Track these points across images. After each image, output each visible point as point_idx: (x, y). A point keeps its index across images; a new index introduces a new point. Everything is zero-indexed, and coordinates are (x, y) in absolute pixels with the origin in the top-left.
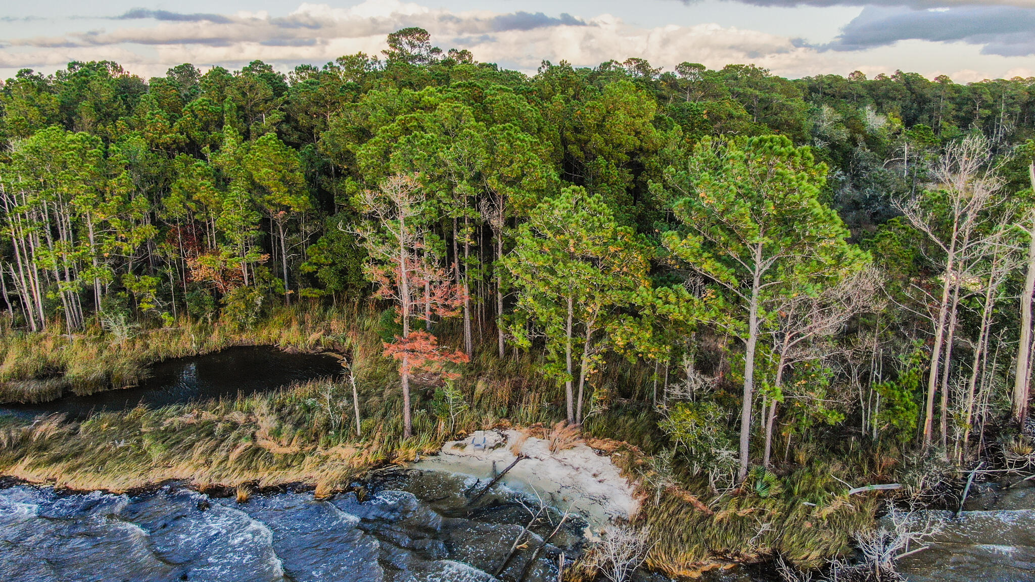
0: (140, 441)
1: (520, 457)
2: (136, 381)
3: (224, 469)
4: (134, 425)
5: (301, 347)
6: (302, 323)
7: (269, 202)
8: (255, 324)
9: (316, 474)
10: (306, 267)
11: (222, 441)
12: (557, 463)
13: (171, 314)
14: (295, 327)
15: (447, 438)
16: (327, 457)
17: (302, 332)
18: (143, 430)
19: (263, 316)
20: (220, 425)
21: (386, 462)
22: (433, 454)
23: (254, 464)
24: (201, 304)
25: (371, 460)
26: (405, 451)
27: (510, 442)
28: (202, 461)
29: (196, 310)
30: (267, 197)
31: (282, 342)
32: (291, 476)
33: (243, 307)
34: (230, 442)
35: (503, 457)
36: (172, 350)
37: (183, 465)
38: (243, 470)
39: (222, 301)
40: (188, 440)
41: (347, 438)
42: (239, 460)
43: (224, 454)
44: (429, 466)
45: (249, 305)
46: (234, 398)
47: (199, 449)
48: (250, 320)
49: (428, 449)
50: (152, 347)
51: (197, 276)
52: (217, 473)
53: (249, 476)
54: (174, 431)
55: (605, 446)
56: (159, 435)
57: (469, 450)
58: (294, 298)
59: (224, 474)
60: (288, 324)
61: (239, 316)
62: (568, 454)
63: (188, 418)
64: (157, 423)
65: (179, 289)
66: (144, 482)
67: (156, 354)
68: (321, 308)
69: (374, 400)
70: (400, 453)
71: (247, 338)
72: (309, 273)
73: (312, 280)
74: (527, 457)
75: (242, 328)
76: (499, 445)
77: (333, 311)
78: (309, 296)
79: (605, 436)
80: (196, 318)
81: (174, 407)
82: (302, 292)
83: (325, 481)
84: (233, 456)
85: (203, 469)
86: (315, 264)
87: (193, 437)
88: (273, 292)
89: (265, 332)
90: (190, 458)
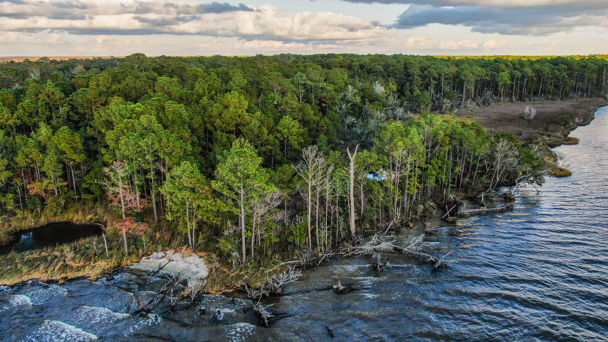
0: (16, 266)
1: (170, 260)
2: (8, 242)
3: (53, 274)
4: (12, 260)
5: (83, 221)
6: (83, 210)
7: (66, 158)
8: (62, 212)
9: (90, 272)
10: (84, 185)
11: (51, 263)
12: (184, 262)
13: (21, 210)
14: (80, 213)
15: (143, 256)
16: (95, 266)
17: (84, 215)
18: (17, 261)
19: (65, 208)
20: (50, 257)
21: (118, 266)
22: (137, 262)
23: (65, 271)
24: (34, 204)
25: (112, 266)
26: (125, 262)
27: (168, 255)
28: (43, 271)
29: (33, 207)
30: (65, 156)
31: (75, 220)
32: (81, 274)
33: (55, 205)
34: (54, 263)
35: (164, 261)
36: (22, 226)
37: (36, 273)
38: (61, 273)
39: (45, 203)
40: (36, 264)
41: (102, 258)
42: (59, 269)
43: (53, 268)
44: (135, 266)
45: (58, 204)
46: (55, 246)
47: (42, 267)
48: (59, 211)
49: (134, 261)
50: (13, 226)
51: (32, 192)
52: (51, 275)
53: (64, 275)
54: (30, 261)
55: (202, 255)
56: (24, 263)
57: (151, 260)
58: (79, 199)
59: (53, 275)
60: (77, 212)
61: (54, 209)
62: (188, 258)
63: (35, 255)
64: (22, 258)
65: (23, 198)
66: (21, 281)
67: (16, 229)
68: (93, 203)
69: (114, 243)
70: (124, 263)
71: (57, 219)
72: (86, 188)
73: (88, 191)
74: (172, 261)
75: (55, 215)
76: (163, 257)
77: (98, 204)
78: (87, 198)
79: (203, 251)
80: (32, 211)
81: (29, 252)
82: (83, 196)
83: (94, 275)
84: (57, 268)
85: (44, 274)
86: (89, 184)
87: (39, 263)
88: (70, 197)
89: (66, 216)
90: (39, 271)
